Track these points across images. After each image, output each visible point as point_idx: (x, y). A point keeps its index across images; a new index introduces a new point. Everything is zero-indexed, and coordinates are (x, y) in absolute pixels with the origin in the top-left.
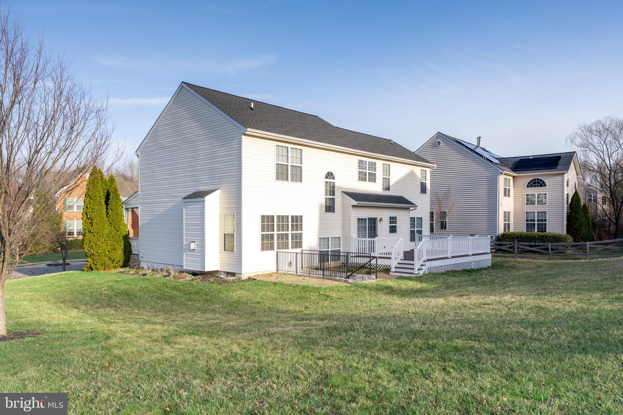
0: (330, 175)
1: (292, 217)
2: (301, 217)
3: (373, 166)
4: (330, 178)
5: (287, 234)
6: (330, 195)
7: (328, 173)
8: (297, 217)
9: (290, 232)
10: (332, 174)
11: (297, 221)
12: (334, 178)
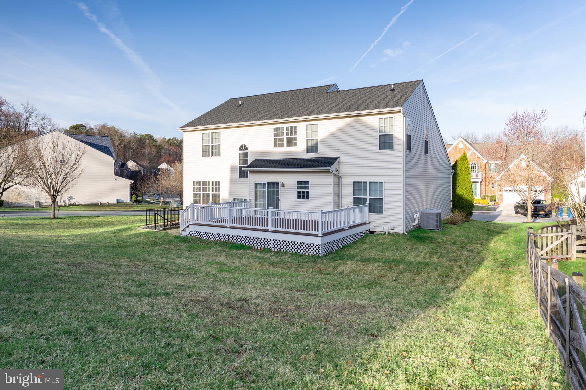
0: (243, 147)
1: (212, 182)
2: (219, 182)
3: (292, 131)
4: (243, 150)
5: (209, 194)
6: (243, 164)
7: (242, 146)
8: (216, 182)
9: (211, 193)
10: (245, 146)
11: (216, 185)
12: (247, 149)
